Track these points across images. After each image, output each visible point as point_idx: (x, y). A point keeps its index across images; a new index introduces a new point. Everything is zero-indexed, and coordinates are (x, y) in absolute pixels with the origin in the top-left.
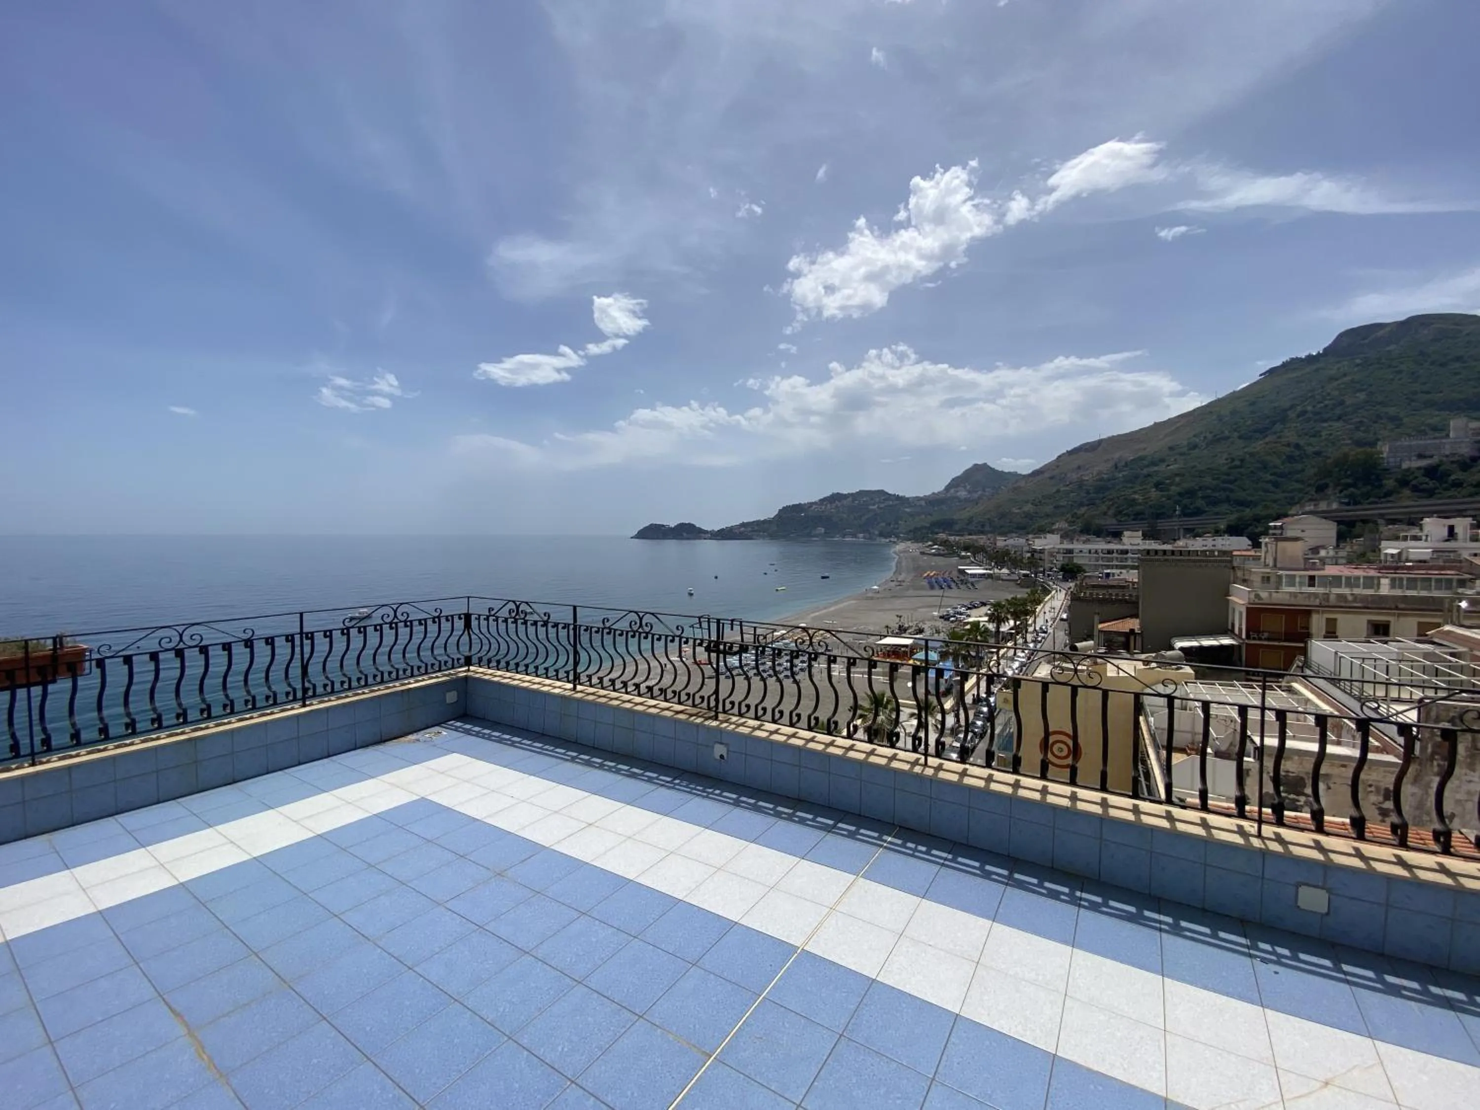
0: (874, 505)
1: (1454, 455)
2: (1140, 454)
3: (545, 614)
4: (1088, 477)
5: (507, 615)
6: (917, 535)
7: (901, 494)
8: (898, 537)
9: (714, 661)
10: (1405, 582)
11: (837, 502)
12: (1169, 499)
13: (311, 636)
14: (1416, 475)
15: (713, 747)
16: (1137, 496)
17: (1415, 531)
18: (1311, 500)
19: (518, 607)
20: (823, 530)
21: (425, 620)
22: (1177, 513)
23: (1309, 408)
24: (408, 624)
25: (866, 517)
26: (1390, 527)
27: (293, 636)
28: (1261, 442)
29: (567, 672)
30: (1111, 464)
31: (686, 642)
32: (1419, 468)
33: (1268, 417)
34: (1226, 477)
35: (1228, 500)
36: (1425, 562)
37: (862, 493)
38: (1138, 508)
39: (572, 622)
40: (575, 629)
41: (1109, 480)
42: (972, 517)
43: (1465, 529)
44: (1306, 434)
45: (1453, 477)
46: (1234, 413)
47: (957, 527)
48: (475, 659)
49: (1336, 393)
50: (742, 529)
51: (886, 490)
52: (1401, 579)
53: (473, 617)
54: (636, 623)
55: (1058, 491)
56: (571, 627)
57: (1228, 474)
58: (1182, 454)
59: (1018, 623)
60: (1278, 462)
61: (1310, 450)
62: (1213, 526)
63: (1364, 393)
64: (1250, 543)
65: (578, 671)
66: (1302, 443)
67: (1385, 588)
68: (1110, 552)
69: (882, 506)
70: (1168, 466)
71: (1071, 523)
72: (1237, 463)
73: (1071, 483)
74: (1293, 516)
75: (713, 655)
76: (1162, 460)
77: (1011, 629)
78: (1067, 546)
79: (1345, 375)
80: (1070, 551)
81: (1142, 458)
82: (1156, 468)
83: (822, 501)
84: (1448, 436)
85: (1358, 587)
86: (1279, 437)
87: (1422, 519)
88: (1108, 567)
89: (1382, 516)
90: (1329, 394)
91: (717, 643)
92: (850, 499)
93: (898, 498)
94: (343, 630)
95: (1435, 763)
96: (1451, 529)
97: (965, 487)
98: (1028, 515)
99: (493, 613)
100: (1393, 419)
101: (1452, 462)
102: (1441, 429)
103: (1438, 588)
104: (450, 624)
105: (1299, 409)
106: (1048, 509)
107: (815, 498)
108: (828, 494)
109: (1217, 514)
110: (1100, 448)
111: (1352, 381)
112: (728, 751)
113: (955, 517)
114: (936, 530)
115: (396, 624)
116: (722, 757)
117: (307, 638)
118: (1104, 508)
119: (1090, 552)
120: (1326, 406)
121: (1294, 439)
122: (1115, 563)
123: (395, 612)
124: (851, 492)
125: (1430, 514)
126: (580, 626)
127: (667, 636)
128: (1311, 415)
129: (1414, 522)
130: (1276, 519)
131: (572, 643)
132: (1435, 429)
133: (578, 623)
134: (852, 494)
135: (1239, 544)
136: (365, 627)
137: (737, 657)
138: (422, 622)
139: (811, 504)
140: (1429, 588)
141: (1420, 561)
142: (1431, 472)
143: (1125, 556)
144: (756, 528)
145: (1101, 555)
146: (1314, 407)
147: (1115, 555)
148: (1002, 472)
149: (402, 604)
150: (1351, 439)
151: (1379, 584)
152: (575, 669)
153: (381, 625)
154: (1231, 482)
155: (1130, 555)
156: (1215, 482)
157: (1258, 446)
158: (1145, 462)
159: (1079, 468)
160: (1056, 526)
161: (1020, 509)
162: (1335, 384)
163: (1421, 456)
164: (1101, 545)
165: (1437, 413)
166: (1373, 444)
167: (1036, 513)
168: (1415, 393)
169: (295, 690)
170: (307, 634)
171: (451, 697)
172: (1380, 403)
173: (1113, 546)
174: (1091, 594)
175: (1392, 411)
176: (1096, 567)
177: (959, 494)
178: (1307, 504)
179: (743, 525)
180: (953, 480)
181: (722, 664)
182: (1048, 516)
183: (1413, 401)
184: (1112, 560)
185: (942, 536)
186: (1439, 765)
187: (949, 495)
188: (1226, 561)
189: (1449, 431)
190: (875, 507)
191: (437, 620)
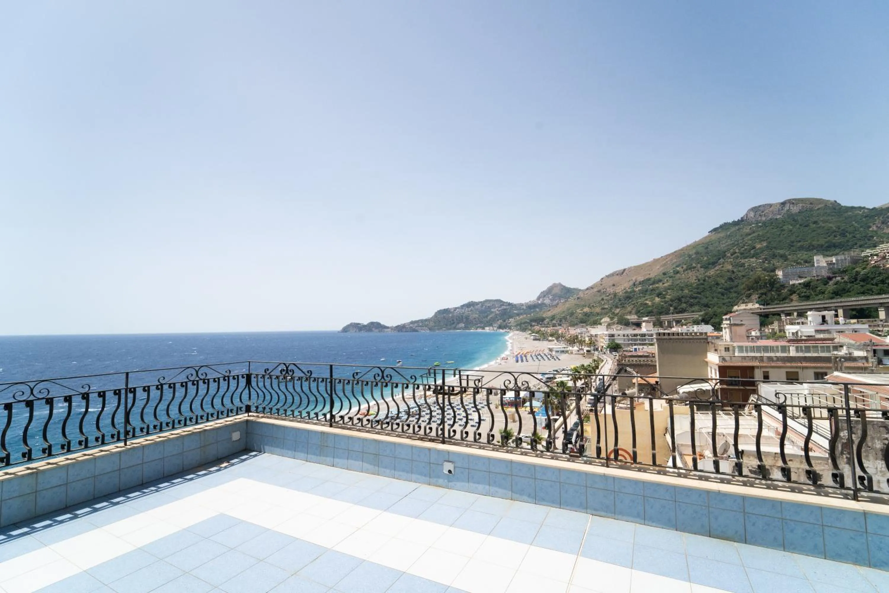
0: (495, 308)
1: (818, 276)
2: (647, 277)
3: (308, 372)
4: (620, 290)
5: (279, 374)
6: (523, 327)
7: (511, 302)
8: (510, 329)
9: (440, 401)
10: (804, 349)
11: (472, 307)
12: (666, 303)
13: (133, 391)
14: (798, 287)
15: (442, 465)
16: (647, 302)
17: (803, 320)
18: (743, 303)
19: (287, 368)
20: (463, 325)
21: (219, 379)
22: (671, 311)
23: (737, 251)
24: (206, 382)
25: (491, 316)
26: (788, 317)
27: (120, 390)
28: (713, 270)
29: (325, 415)
30: (631, 283)
31: (418, 388)
32: (800, 284)
33: (716, 256)
34: (696, 290)
35: (698, 303)
36: (811, 336)
37: (487, 301)
38: (650, 309)
39: (329, 377)
40: (331, 382)
41: (631, 292)
42: (554, 316)
43: (831, 317)
44: (737, 266)
45: (819, 288)
46: (697, 253)
47: (546, 322)
48: (253, 409)
49: (750, 242)
50: (411, 325)
51: (502, 299)
52: (801, 347)
53: (253, 376)
54: (379, 375)
55: (603, 299)
56: (329, 380)
57: (698, 289)
58: (670, 277)
59: (586, 380)
60: (723, 281)
61: (740, 274)
62: (692, 319)
63: (765, 242)
64: (713, 328)
65: (334, 413)
66: (735, 270)
67: (793, 353)
68: (635, 335)
69: (500, 309)
70: (663, 284)
71: (612, 319)
72: (702, 281)
73: (610, 295)
74: (735, 312)
75: (440, 396)
76: (660, 281)
77: (583, 384)
78: (611, 332)
79: (754, 232)
80: (613, 336)
81: (649, 279)
82: (657, 285)
83: (463, 306)
84: (813, 265)
85: (778, 352)
86: (723, 267)
87: (807, 312)
88: (635, 344)
89: (783, 312)
90: (746, 243)
91: (442, 387)
92: (480, 304)
93: (509, 304)
94: (157, 386)
95: (845, 456)
96: (824, 317)
97: (549, 297)
98: (586, 314)
99: (268, 372)
100: (781, 256)
101: (818, 280)
102: (809, 262)
103: (823, 351)
104: (236, 381)
105: (732, 251)
106: (598, 310)
107: (458, 305)
108: (466, 302)
109: (693, 312)
110: (624, 274)
111: (759, 235)
112: (455, 467)
113: (544, 316)
114: (533, 324)
115: (198, 381)
116: (450, 472)
117: (131, 392)
118: (629, 309)
119: (624, 336)
120: (746, 249)
121: (730, 267)
122: (638, 342)
123: (197, 372)
124: (480, 300)
125: (811, 309)
126: (335, 379)
127: (403, 384)
128: (739, 254)
129: (802, 314)
130: (726, 314)
131: (329, 392)
132: (806, 262)
133: (334, 377)
134: (481, 302)
135: (708, 329)
136: (174, 384)
137: (459, 397)
138: (217, 381)
139: (456, 308)
140: (817, 351)
141: (809, 336)
142: (807, 285)
143: (644, 338)
144: (421, 324)
145: (630, 337)
146: (739, 250)
147: (639, 337)
148: (570, 288)
149: (202, 366)
150: (761, 268)
151: (789, 350)
152: (331, 412)
153: (186, 383)
154: (699, 293)
155: (647, 337)
156: (690, 293)
157: (712, 272)
158: (651, 282)
159: (614, 285)
160: (603, 321)
161: (581, 310)
162: (749, 237)
163: (801, 277)
164: (630, 331)
165: (806, 253)
166: (774, 270)
167: (591, 313)
168: (793, 242)
169: (119, 433)
170: (130, 389)
171: (236, 436)
172: (775, 248)
173: (637, 332)
174: (629, 361)
175: (781, 252)
176: (628, 345)
177: (545, 301)
178: (742, 305)
179: (412, 322)
180: (542, 293)
181: (447, 403)
182: (598, 314)
183: (792, 246)
184: (636, 340)
185: (537, 328)
186: (847, 458)
187: (540, 302)
188: (703, 339)
189: (814, 263)
190: (495, 310)
191: (227, 378)
